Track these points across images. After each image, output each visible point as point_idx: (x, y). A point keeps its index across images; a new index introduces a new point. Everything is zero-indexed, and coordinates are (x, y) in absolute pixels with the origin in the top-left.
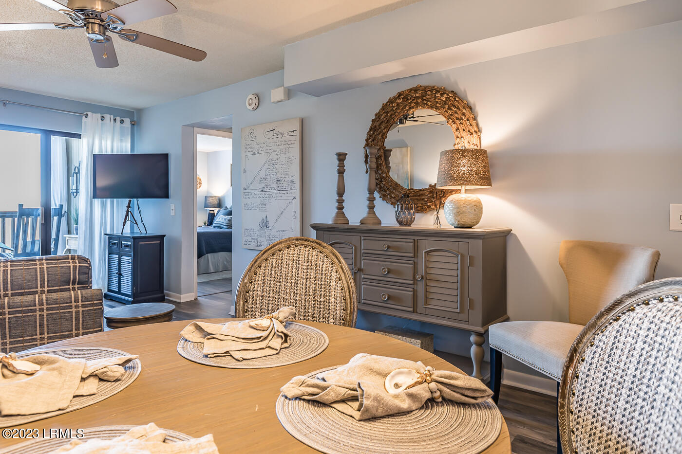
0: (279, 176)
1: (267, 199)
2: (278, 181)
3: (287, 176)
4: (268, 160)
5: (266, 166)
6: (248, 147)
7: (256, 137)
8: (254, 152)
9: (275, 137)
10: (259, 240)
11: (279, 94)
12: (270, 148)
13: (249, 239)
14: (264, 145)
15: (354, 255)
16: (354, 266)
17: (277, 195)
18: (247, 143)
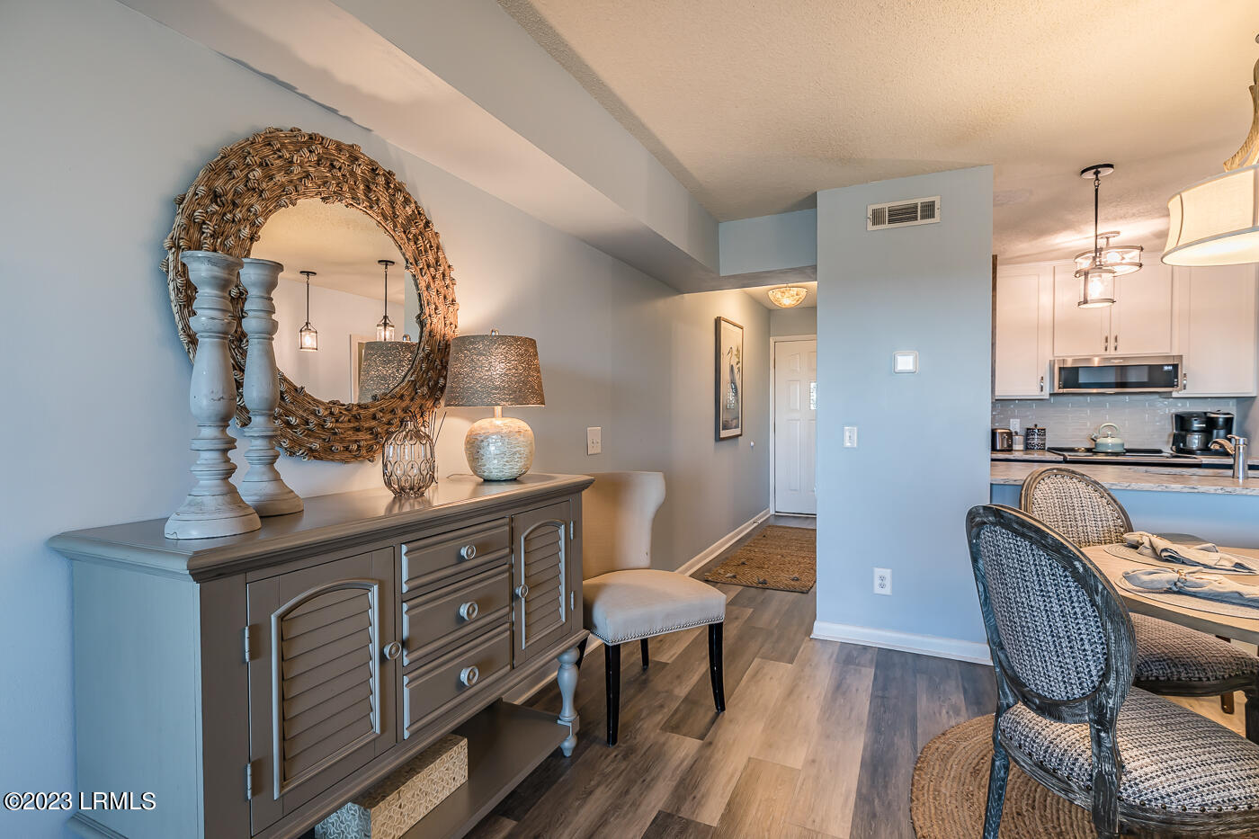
15: (375, 613)
16: (377, 647)
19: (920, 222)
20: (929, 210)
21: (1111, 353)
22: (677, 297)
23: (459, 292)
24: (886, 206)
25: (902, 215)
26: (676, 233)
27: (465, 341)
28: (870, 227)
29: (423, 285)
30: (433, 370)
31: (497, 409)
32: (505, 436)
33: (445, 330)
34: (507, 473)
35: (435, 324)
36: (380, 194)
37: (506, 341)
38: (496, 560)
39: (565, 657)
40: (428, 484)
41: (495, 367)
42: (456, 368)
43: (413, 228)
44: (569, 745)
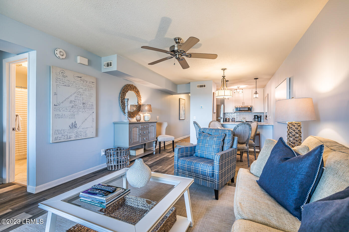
0: (84, 101)
1: (76, 112)
2: (84, 103)
3: (89, 102)
4: (77, 91)
5: (76, 95)
6: (60, 80)
7: (67, 76)
8: (65, 84)
9: (82, 81)
10: (69, 135)
11: (85, 61)
12: (79, 86)
13: (60, 136)
14: (73, 83)
15: (138, 130)
16: (138, 133)
17: (83, 111)
18: (59, 77)
19: (203, 87)
20: (204, 86)
21: (243, 105)
22: (172, 95)
23: (142, 99)
24: (199, 85)
25: (201, 86)
26: (170, 89)
27: (143, 105)
28: (197, 88)
29: (138, 98)
30: (139, 108)
31: (147, 113)
32: (148, 116)
33: (140, 103)
34: (148, 120)
35: (139, 103)
36: (135, 89)
37: (148, 105)
38: (147, 128)
39: (154, 142)
40: (140, 120)
41: (147, 108)
42: (142, 108)
43: (137, 92)
44: (154, 153)
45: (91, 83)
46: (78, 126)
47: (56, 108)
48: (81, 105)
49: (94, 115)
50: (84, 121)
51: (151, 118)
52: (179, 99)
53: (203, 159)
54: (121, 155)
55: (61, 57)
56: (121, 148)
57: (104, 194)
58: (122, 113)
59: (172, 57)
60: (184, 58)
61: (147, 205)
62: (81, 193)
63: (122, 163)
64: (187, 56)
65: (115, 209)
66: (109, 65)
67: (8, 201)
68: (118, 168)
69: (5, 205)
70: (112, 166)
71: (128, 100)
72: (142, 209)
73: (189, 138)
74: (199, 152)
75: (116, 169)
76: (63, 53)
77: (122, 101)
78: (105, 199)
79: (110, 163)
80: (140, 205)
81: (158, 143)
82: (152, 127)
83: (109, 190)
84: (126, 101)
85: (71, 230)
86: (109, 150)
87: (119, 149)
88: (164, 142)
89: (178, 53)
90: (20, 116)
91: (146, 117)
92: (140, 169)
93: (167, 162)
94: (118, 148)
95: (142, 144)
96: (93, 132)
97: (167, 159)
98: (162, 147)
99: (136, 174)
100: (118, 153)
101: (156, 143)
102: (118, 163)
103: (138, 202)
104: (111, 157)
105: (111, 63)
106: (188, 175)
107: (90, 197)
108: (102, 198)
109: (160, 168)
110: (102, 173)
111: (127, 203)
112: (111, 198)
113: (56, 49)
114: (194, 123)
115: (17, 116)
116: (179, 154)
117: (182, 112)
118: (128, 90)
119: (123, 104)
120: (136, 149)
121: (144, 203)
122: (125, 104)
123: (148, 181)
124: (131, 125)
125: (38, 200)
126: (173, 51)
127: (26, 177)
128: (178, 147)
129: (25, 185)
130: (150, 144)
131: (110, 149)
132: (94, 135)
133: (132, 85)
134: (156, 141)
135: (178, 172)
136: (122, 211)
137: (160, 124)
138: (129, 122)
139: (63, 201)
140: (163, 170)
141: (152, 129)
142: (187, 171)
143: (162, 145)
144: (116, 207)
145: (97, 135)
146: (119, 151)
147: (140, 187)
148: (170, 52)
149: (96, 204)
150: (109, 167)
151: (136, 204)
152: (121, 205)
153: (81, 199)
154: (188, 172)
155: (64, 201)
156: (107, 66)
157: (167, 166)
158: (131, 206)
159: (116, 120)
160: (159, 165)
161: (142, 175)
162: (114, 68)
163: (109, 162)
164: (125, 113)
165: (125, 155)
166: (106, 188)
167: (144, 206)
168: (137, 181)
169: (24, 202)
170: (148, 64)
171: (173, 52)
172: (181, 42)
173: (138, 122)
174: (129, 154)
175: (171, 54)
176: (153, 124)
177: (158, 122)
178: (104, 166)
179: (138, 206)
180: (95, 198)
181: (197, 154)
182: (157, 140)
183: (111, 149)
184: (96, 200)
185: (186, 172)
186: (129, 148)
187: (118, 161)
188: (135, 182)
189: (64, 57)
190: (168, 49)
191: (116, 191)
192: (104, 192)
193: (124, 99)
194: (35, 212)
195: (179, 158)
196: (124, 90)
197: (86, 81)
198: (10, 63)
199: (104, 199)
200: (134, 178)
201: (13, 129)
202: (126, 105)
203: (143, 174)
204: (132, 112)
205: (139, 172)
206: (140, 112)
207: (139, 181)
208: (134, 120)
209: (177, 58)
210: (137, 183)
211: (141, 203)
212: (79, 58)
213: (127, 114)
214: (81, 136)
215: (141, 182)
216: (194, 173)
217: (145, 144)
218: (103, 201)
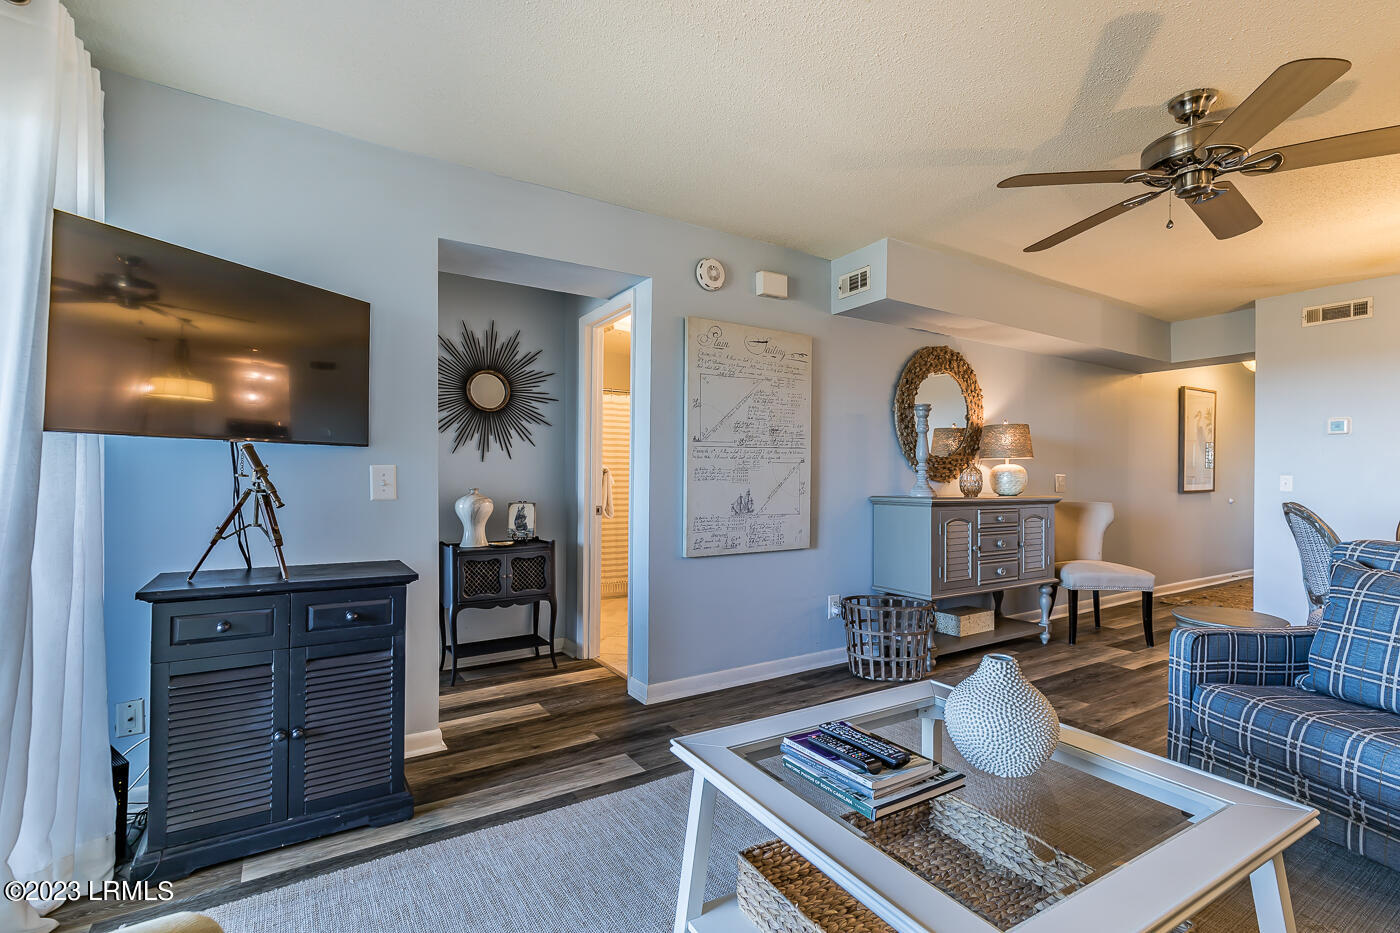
0: (775, 423)
1: (752, 460)
2: (773, 430)
3: (791, 426)
4: (755, 391)
5: (750, 402)
6: (707, 358)
7: (727, 345)
8: (721, 371)
9: (769, 356)
10: (731, 535)
11: (779, 285)
12: (759, 372)
13: (707, 536)
14: (745, 364)
15: (970, 533)
16: (970, 545)
17: (772, 455)
18: (705, 350)
19: (1352, 317)
20: (1361, 309)
22: (1135, 378)
23: (984, 402)
24: (1320, 308)
25: (1336, 313)
26: (1126, 345)
27: (991, 428)
28: (1305, 323)
29: (969, 401)
30: (973, 441)
31: (1007, 460)
32: (1011, 473)
33: (979, 422)
34: (1013, 491)
35: (974, 418)
36: (955, 364)
37: (1012, 426)
38: (1012, 527)
39: (1044, 590)
40: (979, 490)
41: (1007, 439)
42: (985, 440)
43: (966, 375)
44: (1045, 637)
45: (797, 357)
46: (756, 507)
47: (699, 449)
48: (767, 437)
49: (807, 467)
50: (775, 492)
51: (1031, 482)
52: (1181, 392)
53: (1371, 713)
54: (898, 625)
55: (713, 285)
56: (900, 598)
57: (866, 766)
58: (903, 463)
59: (1155, 195)
60: (1228, 184)
61: (1031, 860)
62: (786, 741)
63: (904, 658)
64: (1250, 169)
65: (891, 833)
66: (857, 282)
67: (589, 710)
68: (889, 672)
69: (585, 718)
70: (866, 663)
71: (928, 408)
72: (1009, 872)
73: (1246, 585)
74: (1335, 669)
75: (880, 676)
76: (717, 269)
77: (902, 414)
78: (869, 784)
79: (858, 648)
80: (999, 850)
81: (1063, 596)
82: (1034, 523)
83: (884, 755)
84: (921, 413)
85: (755, 856)
86: (855, 601)
87: (891, 601)
88: (1096, 594)
89: (1191, 168)
90: (610, 472)
91: (1005, 479)
92: (1006, 700)
93: (1114, 690)
94: (887, 597)
95: (986, 595)
96: (801, 531)
97: (1112, 675)
98: (1085, 616)
99: (990, 715)
100: (887, 615)
101: (1053, 596)
102: (887, 655)
103: (990, 835)
104: (860, 628)
105: (864, 275)
106: (1262, 778)
107: (818, 763)
108: (860, 779)
109: (1081, 711)
110: (831, 680)
111: (940, 822)
112: (893, 788)
113: (698, 263)
114: (1286, 514)
115: (605, 472)
116: (1198, 664)
117: (1194, 454)
118: (928, 371)
119: (907, 427)
120: (961, 608)
121: (1018, 849)
122: (913, 426)
123: (1045, 761)
124: (942, 511)
125: (655, 727)
126: (1168, 164)
127: (626, 651)
128: (1190, 626)
129: (621, 674)
130: (1025, 598)
131: (858, 598)
132: (806, 543)
133: (944, 349)
134: (1052, 586)
135: (1191, 750)
136: (919, 849)
137: (1075, 513)
138: (932, 498)
139: (732, 750)
140: (1098, 721)
141: (1036, 531)
142: (1253, 759)
143: (1085, 607)
144: (896, 825)
145: (814, 542)
146: (893, 611)
147: (1005, 776)
148: (1141, 171)
149: (839, 795)
150: (856, 663)
151: (981, 842)
152: (913, 824)
153: (785, 761)
154: (1257, 763)
155: (737, 750)
156: (851, 289)
157: (1120, 709)
158: (956, 841)
159: (881, 489)
160: (1071, 694)
161: (1015, 726)
162: (876, 291)
163: (855, 646)
164: (913, 461)
165: (915, 629)
166: (870, 744)
167: (1017, 859)
168: (991, 746)
169: (623, 724)
170: (1025, 250)
171: (1163, 168)
172: (1209, 107)
173: (970, 501)
174: (931, 626)
175: (1149, 183)
176: (1039, 510)
177: (1065, 499)
178: (837, 656)
179: (989, 853)
180: (835, 771)
181: (1320, 678)
182: (1061, 581)
183: (864, 597)
184: (839, 780)
185: (1247, 760)
186: (933, 602)
187: (887, 648)
188: (986, 748)
189: (719, 283)
190: (1134, 162)
191: (909, 764)
192: (866, 759)
193: (911, 406)
194: (650, 759)
195: (1201, 681)
196: (910, 371)
197: (781, 352)
198: (592, 326)
199: (866, 782)
200: (980, 730)
201: (598, 510)
202: (919, 428)
203: (1019, 723)
204: (942, 459)
205: (1004, 712)
206: (977, 457)
207: (1004, 751)
208: (952, 490)
209: (1183, 194)
210: (994, 754)
211: (1001, 841)
212: (760, 276)
213: (922, 466)
214: (764, 543)
215: (1010, 752)
216: (1305, 777)
217: (999, 596)
218: (865, 792)
